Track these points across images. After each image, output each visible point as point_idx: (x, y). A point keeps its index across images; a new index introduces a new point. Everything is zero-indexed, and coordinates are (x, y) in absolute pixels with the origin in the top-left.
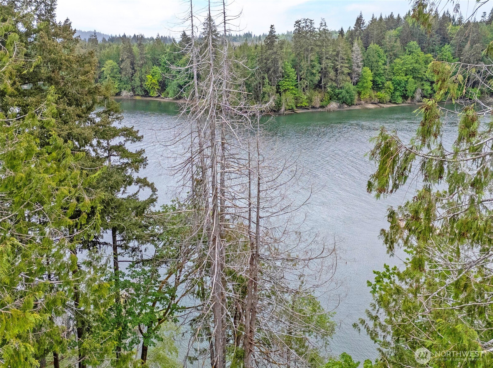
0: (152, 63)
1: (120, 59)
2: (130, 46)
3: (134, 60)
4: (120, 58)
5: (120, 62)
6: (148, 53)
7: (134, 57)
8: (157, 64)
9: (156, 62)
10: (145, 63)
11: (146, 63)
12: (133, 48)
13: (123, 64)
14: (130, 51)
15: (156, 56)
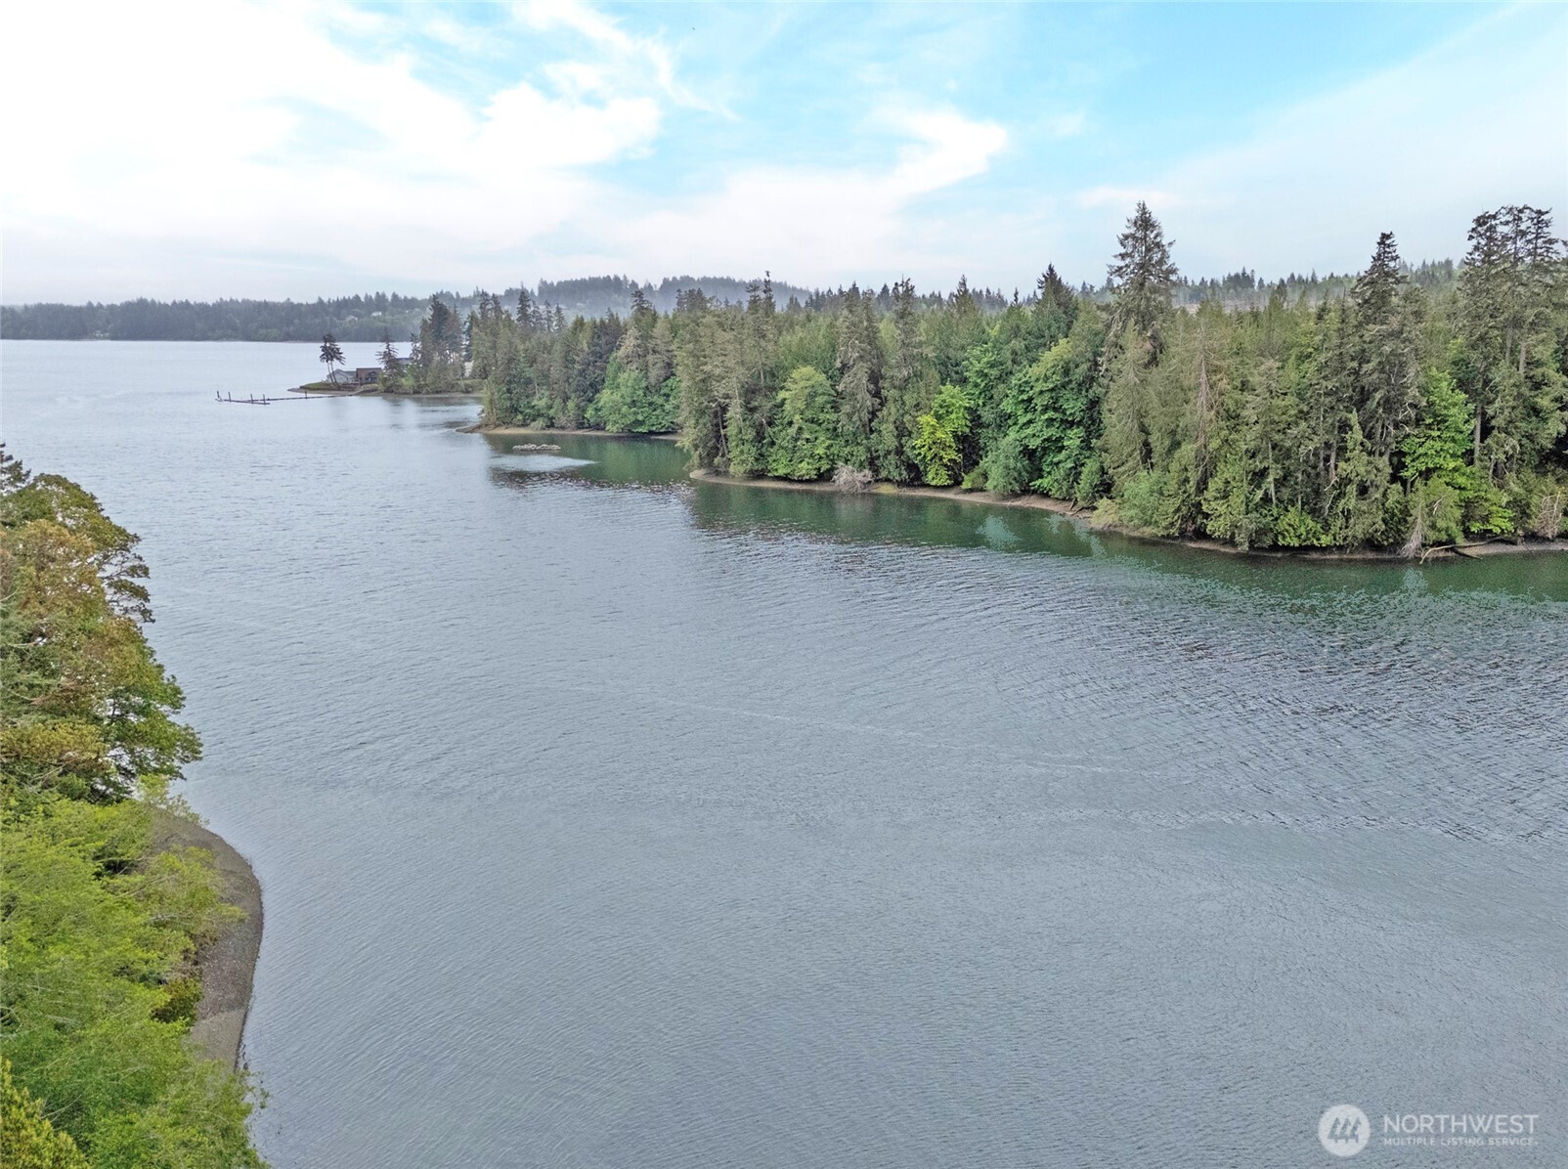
0: (938, 376)
1: (838, 364)
2: (869, 320)
3: (880, 366)
4: (839, 360)
5: (837, 373)
6: (928, 343)
7: (880, 356)
8: (955, 376)
9: (951, 371)
10: (915, 376)
11: (919, 375)
12: (881, 326)
13: (846, 379)
14: (872, 337)
15: (952, 353)
